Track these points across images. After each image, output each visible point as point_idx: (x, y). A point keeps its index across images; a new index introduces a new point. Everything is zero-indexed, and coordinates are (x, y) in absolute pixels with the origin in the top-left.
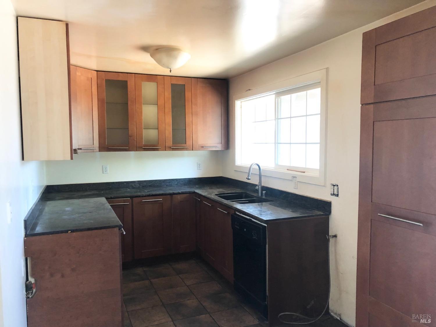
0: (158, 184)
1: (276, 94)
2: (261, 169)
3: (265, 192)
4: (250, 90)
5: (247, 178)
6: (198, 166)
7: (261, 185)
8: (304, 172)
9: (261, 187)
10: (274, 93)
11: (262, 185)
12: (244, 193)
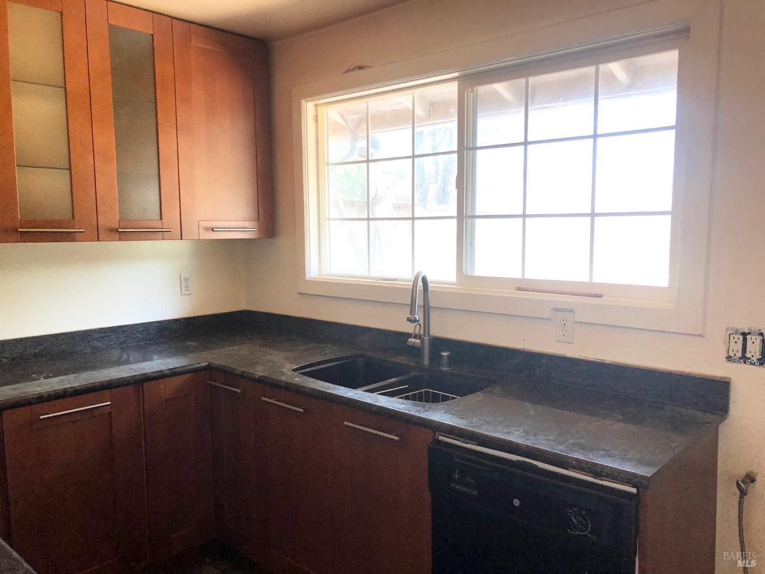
0: (63, 346)
1: (460, 79)
2: (430, 289)
3: (449, 353)
4: (360, 68)
5: (409, 320)
6: (184, 284)
7: (429, 333)
8: (601, 296)
9: (429, 339)
10: (456, 74)
11: (431, 334)
12: (362, 356)
